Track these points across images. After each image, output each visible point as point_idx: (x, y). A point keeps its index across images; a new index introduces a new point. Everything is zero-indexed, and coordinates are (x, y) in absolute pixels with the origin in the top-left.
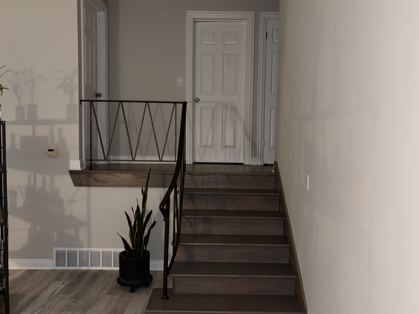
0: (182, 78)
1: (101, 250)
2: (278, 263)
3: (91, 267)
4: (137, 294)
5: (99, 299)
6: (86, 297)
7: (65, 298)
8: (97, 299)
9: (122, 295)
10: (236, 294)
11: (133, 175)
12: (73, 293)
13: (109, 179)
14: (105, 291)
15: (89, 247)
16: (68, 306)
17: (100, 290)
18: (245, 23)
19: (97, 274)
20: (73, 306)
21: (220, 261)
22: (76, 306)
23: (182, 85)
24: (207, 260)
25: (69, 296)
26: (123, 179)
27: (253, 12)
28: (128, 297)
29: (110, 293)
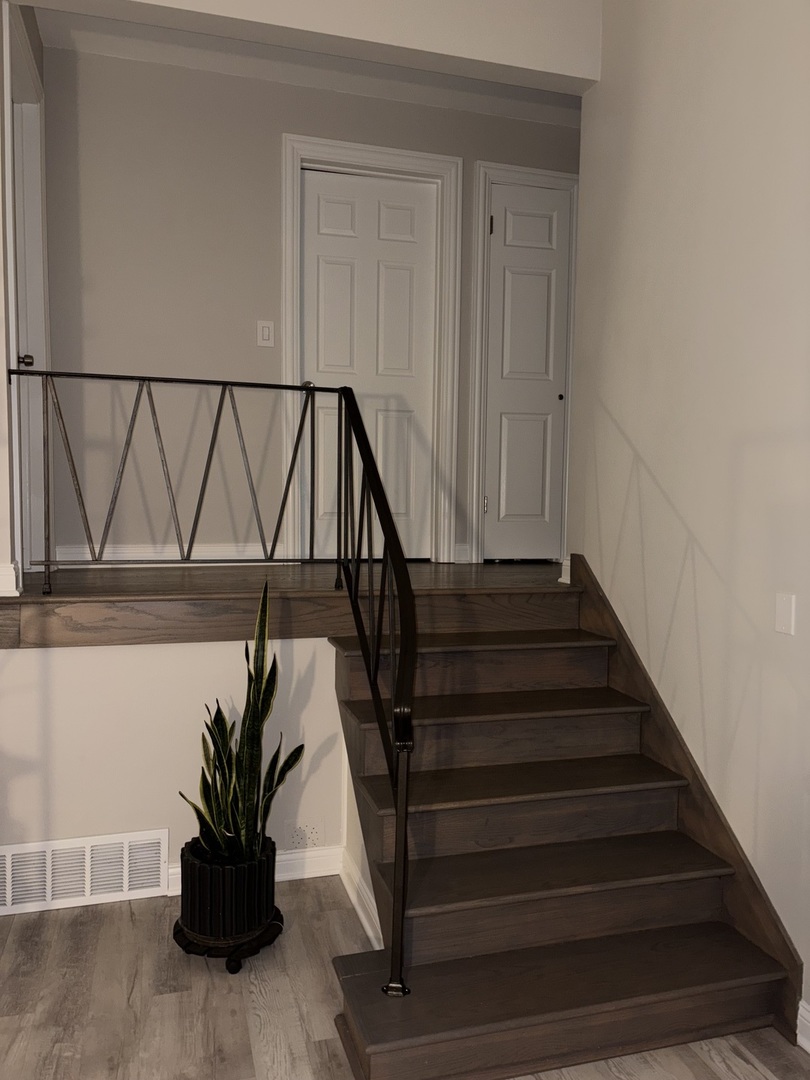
0: (271, 324)
1: (86, 843)
2: (652, 830)
3: (54, 901)
4: (253, 976)
5: (139, 1014)
6: (91, 1014)
7: (19, 1030)
8: (136, 1017)
9: (208, 990)
10: (578, 938)
11: (190, 604)
12: (40, 1008)
13: (113, 619)
14: (145, 982)
15: (47, 836)
16: (45, 1059)
17: (125, 981)
18: (432, 188)
19: (86, 924)
20: (67, 1058)
21: (506, 847)
22: (78, 1056)
23: (271, 344)
24: (471, 847)
25: (31, 1018)
26: (159, 617)
27: (460, 161)
28: (230, 990)
29: (163, 985)
